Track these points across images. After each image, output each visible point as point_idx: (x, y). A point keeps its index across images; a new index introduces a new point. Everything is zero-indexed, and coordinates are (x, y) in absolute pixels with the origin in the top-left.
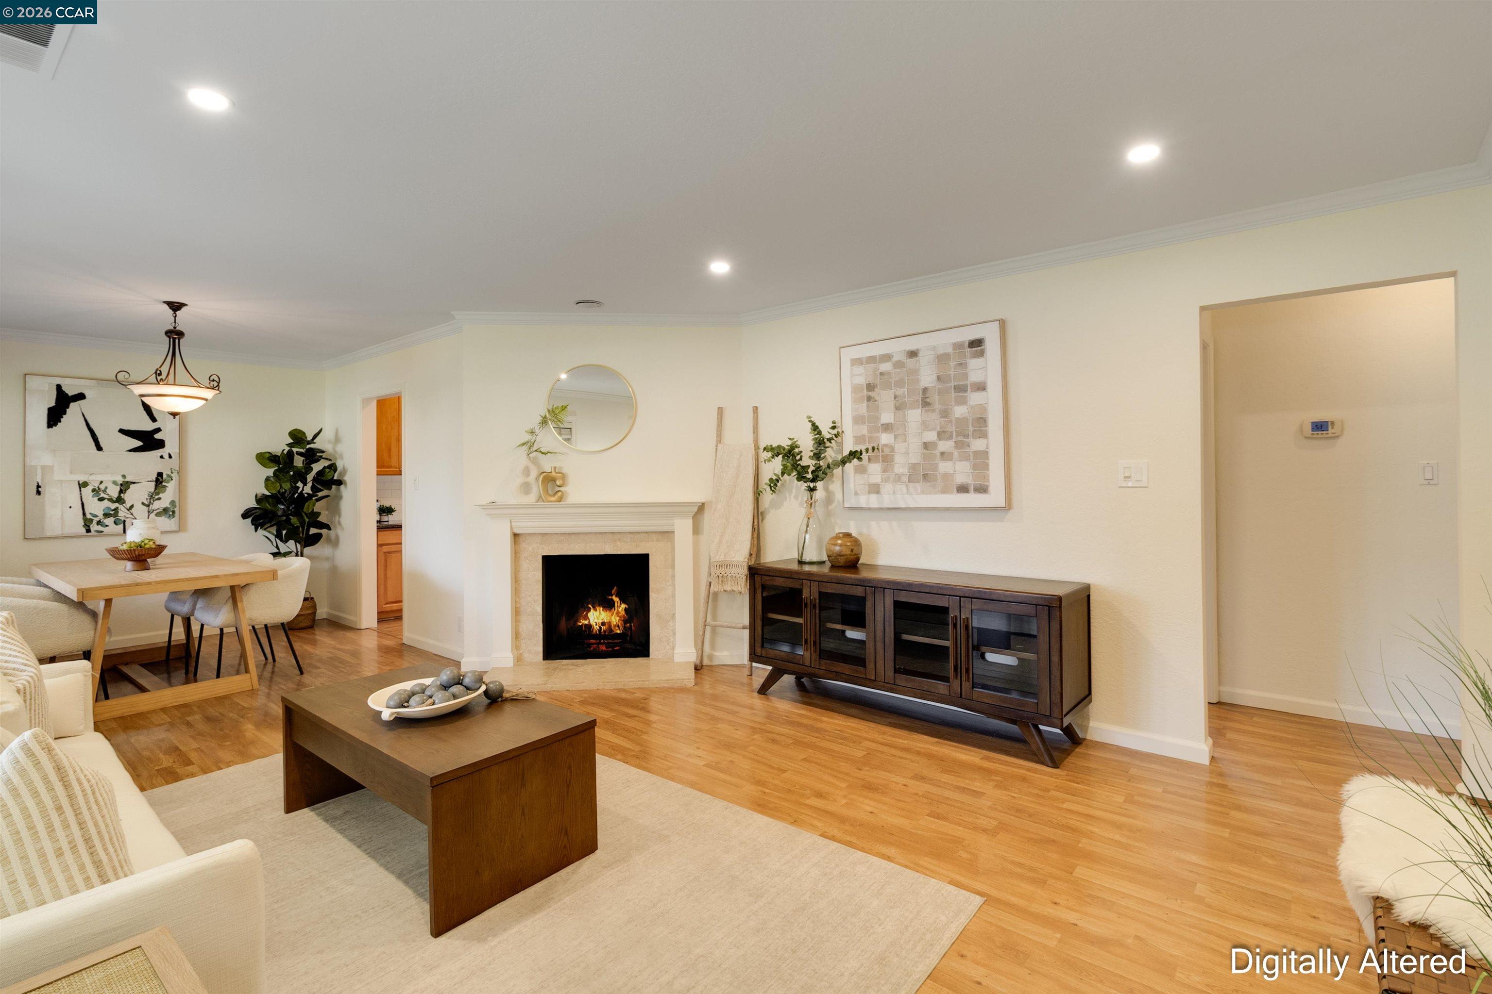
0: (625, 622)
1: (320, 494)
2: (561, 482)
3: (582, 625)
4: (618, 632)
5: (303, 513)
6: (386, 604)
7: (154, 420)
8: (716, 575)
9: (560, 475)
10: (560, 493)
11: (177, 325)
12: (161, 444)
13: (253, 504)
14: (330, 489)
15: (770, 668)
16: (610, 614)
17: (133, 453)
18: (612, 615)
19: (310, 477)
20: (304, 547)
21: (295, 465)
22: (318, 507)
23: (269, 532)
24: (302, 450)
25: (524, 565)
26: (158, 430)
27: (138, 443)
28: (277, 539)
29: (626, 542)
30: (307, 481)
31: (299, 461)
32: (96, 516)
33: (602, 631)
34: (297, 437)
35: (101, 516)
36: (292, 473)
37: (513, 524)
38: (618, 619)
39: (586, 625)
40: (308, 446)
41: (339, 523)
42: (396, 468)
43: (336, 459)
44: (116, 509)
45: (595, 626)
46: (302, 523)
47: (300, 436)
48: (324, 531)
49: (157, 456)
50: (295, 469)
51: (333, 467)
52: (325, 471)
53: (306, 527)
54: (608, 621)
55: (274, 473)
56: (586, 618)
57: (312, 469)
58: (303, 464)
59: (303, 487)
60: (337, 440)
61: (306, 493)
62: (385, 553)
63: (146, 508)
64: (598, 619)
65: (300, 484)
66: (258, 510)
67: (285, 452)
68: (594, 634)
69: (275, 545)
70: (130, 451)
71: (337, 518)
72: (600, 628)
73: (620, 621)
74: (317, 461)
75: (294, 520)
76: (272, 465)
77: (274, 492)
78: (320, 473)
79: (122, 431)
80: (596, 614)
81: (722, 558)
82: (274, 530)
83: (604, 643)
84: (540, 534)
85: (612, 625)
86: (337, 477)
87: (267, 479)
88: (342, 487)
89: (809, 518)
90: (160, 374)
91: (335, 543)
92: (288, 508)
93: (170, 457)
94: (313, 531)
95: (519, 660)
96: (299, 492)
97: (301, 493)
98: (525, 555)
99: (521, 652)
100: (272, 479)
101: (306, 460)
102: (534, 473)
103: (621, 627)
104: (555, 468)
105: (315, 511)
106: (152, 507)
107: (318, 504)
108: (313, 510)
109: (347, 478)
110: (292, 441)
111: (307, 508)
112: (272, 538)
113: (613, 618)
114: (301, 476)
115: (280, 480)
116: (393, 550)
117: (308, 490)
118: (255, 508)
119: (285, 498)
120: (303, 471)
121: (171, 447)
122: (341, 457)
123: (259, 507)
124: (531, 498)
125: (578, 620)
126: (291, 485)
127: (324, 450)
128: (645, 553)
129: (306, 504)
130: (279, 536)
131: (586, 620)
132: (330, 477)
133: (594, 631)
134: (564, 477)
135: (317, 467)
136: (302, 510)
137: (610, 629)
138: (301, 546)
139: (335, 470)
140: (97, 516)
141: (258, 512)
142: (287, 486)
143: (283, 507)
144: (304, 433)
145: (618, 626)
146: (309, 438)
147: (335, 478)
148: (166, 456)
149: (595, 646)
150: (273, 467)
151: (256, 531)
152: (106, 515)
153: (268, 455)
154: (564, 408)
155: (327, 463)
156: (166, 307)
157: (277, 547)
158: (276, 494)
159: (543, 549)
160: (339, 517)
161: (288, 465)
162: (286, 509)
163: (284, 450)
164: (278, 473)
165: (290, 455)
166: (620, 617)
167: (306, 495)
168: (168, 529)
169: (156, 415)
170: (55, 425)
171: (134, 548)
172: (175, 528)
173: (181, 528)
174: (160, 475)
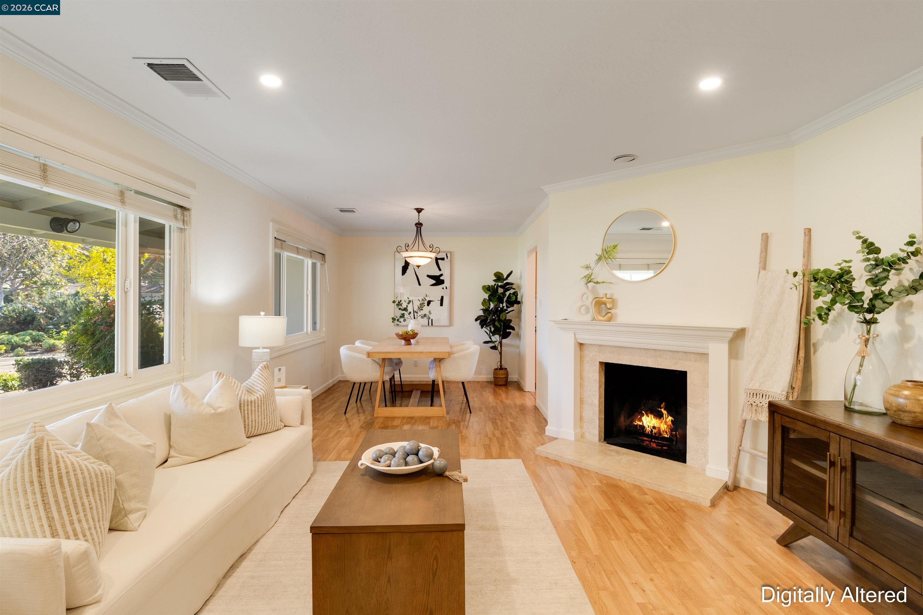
0: (672, 430)
1: (509, 309)
2: (611, 305)
3: (637, 425)
4: (666, 436)
7: (440, 270)
8: (749, 403)
9: (610, 300)
10: (609, 314)
11: (421, 219)
12: (442, 282)
14: (515, 306)
15: (791, 522)
16: (660, 422)
18: (661, 423)
19: (505, 300)
20: (503, 339)
21: (498, 292)
22: (509, 316)
23: (487, 329)
24: (501, 284)
25: (587, 367)
26: (442, 275)
27: (434, 282)
28: (490, 334)
29: (666, 359)
31: (500, 291)
32: (397, 317)
33: (653, 433)
34: (499, 277)
35: (399, 317)
36: (497, 297)
37: (577, 336)
38: (666, 426)
39: (640, 426)
40: (505, 281)
41: (521, 327)
44: (403, 314)
45: (647, 428)
47: (500, 275)
48: (511, 331)
49: (441, 288)
50: (498, 295)
51: (516, 293)
52: (510, 296)
53: (503, 328)
54: (658, 426)
55: (488, 297)
56: (640, 420)
57: (506, 294)
58: (502, 292)
60: (521, 277)
64: (650, 423)
67: (493, 285)
68: (646, 434)
69: (489, 337)
70: (431, 285)
72: (652, 430)
73: (668, 429)
74: (508, 290)
75: (497, 323)
77: (486, 307)
79: (428, 276)
80: (649, 419)
81: (756, 387)
82: (489, 328)
83: (655, 442)
84: (597, 345)
85: (661, 430)
87: (484, 300)
89: (864, 357)
90: (408, 246)
92: (494, 316)
93: (446, 288)
94: (507, 330)
95: (581, 437)
96: (499, 308)
98: (587, 360)
99: (584, 431)
100: (487, 300)
101: (503, 289)
102: (591, 298)
103: (668, 433)
104: (606, 294)
105: (507, 319)
109: (523, 300)
110: (496, 278)
111: (504, 317)
112: (488, 333)
113: (662, 425)
114: (501, 299)
115: (491, 301)
117: (504, 306)
118: (483, 316)
119: (492, 311)
120: (502, 296)
121: (447, 284)
122: (522, 287)
124: (588, 318)
125: (634, 421)
126: (496, 304)
127: (512, 284)
128: (683, 370)
129: (504, 315)
130: (491, 332)
131: (640, 422)
132: (514, 300)
133: (647, 432)
134: (614, 301)
135: (508, 293)
136: (500, 318)
137: (660, 434)
138: (501, 338)
139: (517, 295)
141: (482, 318)
143: (491, 315)
144: (502, 274)
145: (666, 432)
146: (505, 277)
147: (516, 300)
148: (445, 288)
149: (647, 442)
150: (488, 293)
151: (482, 328)
152: (401, 317)
153: (485, 286)
154: (615, 247)
155: (513, 291)
156: (415, 211)
157: (491, 338)
159: (600, 357)
161: (495, 292)
164: (490, 297)
165: (495, 287)
166: (668, 426)
167: (504, 310)
168: (445, 324)
169: (441, 268)
170: (405, 274)
171: (407, 333)
172: (448, 324)
173: (451, 324)
174: (442, 297)
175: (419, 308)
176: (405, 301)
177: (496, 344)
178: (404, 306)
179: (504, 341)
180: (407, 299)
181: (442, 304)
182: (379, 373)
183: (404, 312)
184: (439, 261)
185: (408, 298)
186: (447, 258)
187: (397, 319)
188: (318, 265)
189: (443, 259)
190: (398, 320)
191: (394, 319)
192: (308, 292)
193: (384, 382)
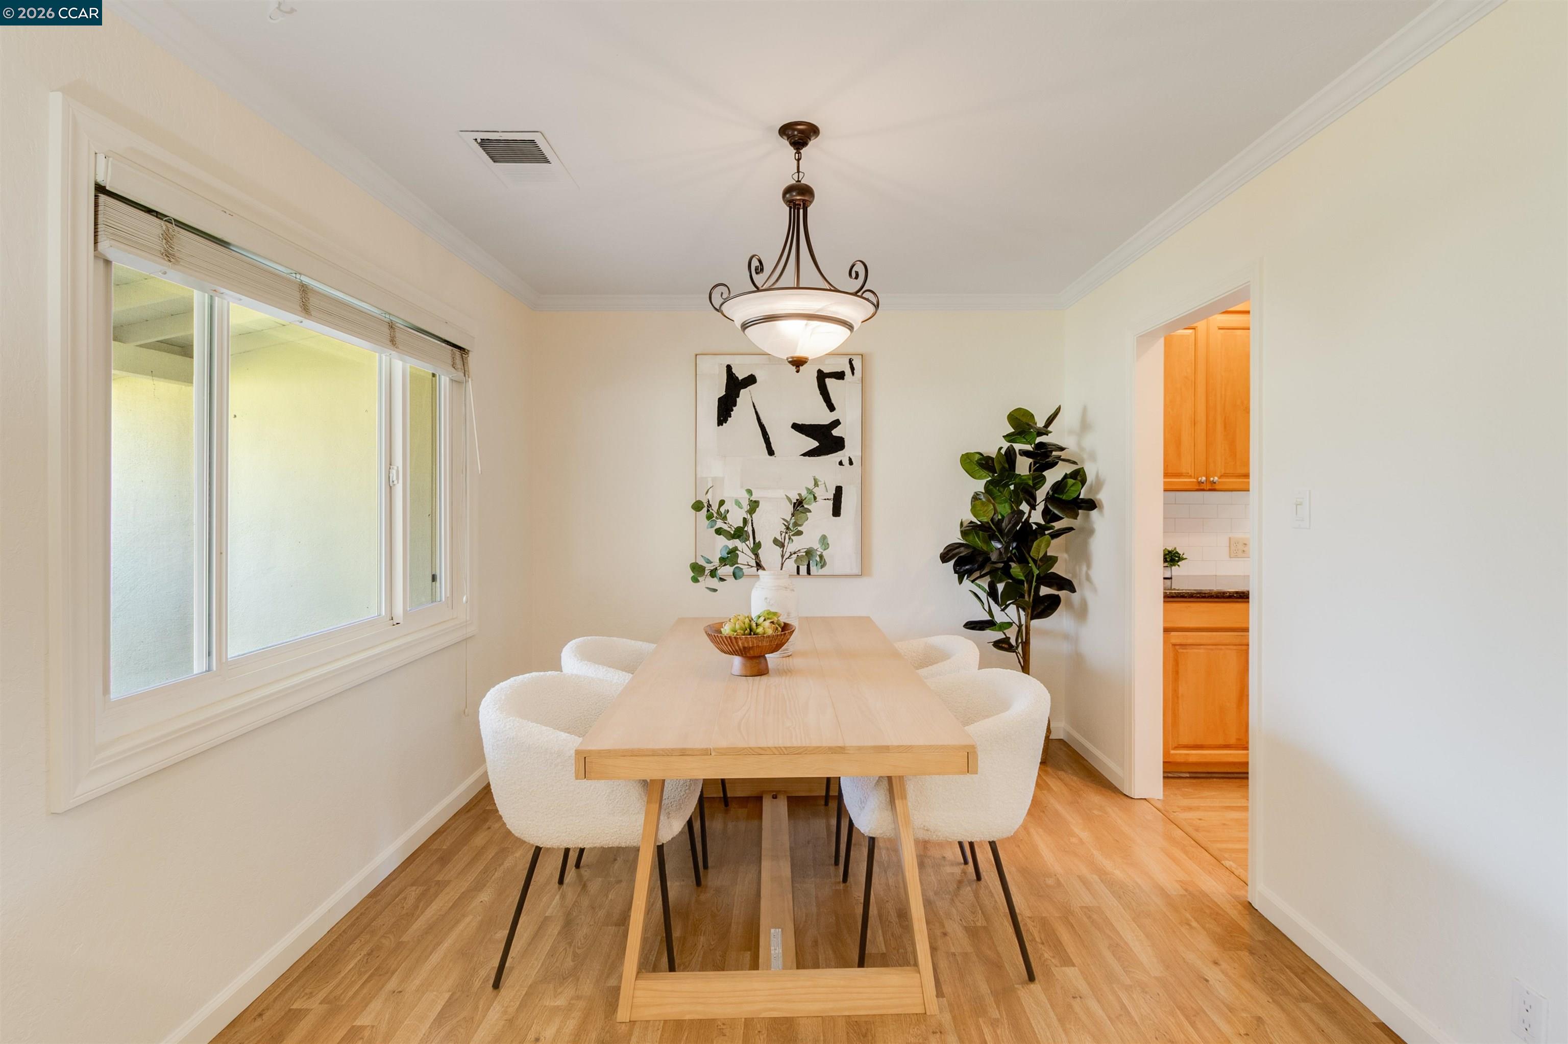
1: (1057, 525)
5: (1030, 560)
6: (1176, 748)
7: (832, 408)
11: (801, 175)
12: (838, 444)
13: (957, 538)
14: (1075, 516)
17: (807, 457)
19: (1041, 494)
20: (1032, 618)
21: (1017, 472)
22: (1055, 548)
23: (979, 586)
24: (1029, 447)
26: (836, 423)
27: (813, 444)
28: (990, 599)
30: (1035, 501)
31: (1023, 466)
32: (709, 562)
34: (1021, 423)
35: (716, 562)
36: (1012, 487)
40: (1039, 440)
41: (1088, 578)
42: (1190, 477)
43: (1083, 461)
44: (733, 552)
46: (1029, 575)
47: (1024, 420)
48: (1063, 594)
49: (836, 462)
50: (1017, 480)
51: (1079, 476)
52: (1066, 483)
53: (1034, 584)
55: (986, 487)
57: (1044, 479)
58: (1030, 471)
59: (1030, 513)
60: (1085, 426)
61: (1035, 523)
62: (1174, 645)
63: (778, 550)
65: (1025, 507)
66: (962, 549)
67: (1003, 451)
69: (987, 608)
70: (804, 455)
71: (1084, 568)
74: (1053, 465)
75: (1015, 569)
76: (983, 473)
77: (985, 519)
78: (1059, 487)
79: (796, 427)
82: (985, 583)
86: (1085, 495)
87: (976, 498)
88: (1094, 513)
91: (1082, 613)
92: (1006, 548)
93: (851, 463)
94: (1044, 591)
96: (1023, 520)
97: (1027, 524)
100: (982, 497)
101: (1035, 463)
105: (1048, 554)
106: (791, 548)
107: (1054, 542)
108: (1046, 553)
109: (1102, 497)
110: (1012, 430)
111: (1038, 549)
112: (983, 596)
114: (1027, 493)
115: (994, 499)
116: (1190, 641)
117: (1037, 517)
118: (961, 545)
119: (1001, 531)
120: (1031, 483)
121: (852, 449)
122: (1093, 457)
123: (965, 542)
126: (1012, 507)
127: (1064, 446)
129: (1035, 544)
130: (992, 593)
132: (1075, 495)
135: (1053, 476)
136: (1029, 554)
138: (1027, 616)
139: (1083, 482)
140: (711, 563)
141: (964, 552)
142: (1004, 509)
143: (999, 546)
144: (1032, 416)
146: (1040, 424)
147: (1081, 497)
148: (846, 462)
150: (985, 477)
151: (960, 581)
152: (724, 561)
153: (977, 457)
155: (1069, 469)
156: (785, 139)
157: (990, 613)
158: (988, 523)
160: (1089, 566)
161: (1007, 473)
162: (1002, 550)
163: (1001, 448)
164: (991, 487)
165: (1010, 457)
167: (1034, 527)
168: (848, 571)
169: (834, 401)
170: (726, 421)
171: (751, 630)
172: (856, 571)
173: (864, 571)
174: (839, 490)
175: (788, 528)
176: (738, 504)
177: (1012, 633)
178: (735, 519)
179: (1035, 623)
180: (747, 496)
181: (837, 512)
182: (641, 818)
183: (737, 543)
184: (829, 382)
185: (749, 492)
186: (853, 374)
187: (709, 567)
188: (444, 381)
189: (840, 376)
190: (713, 573)
191: (697, 570)
192: (394, 472)
193: (660, 849)
